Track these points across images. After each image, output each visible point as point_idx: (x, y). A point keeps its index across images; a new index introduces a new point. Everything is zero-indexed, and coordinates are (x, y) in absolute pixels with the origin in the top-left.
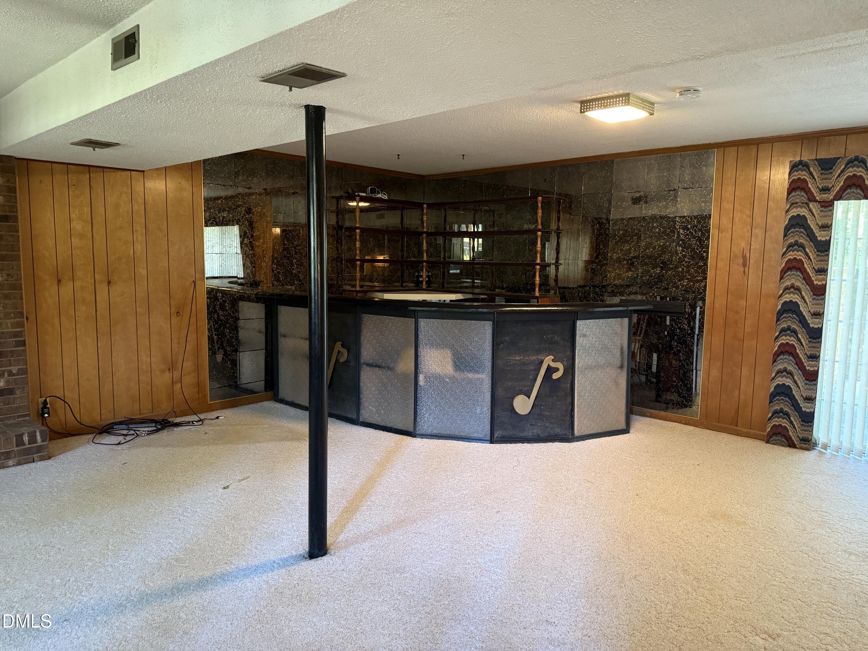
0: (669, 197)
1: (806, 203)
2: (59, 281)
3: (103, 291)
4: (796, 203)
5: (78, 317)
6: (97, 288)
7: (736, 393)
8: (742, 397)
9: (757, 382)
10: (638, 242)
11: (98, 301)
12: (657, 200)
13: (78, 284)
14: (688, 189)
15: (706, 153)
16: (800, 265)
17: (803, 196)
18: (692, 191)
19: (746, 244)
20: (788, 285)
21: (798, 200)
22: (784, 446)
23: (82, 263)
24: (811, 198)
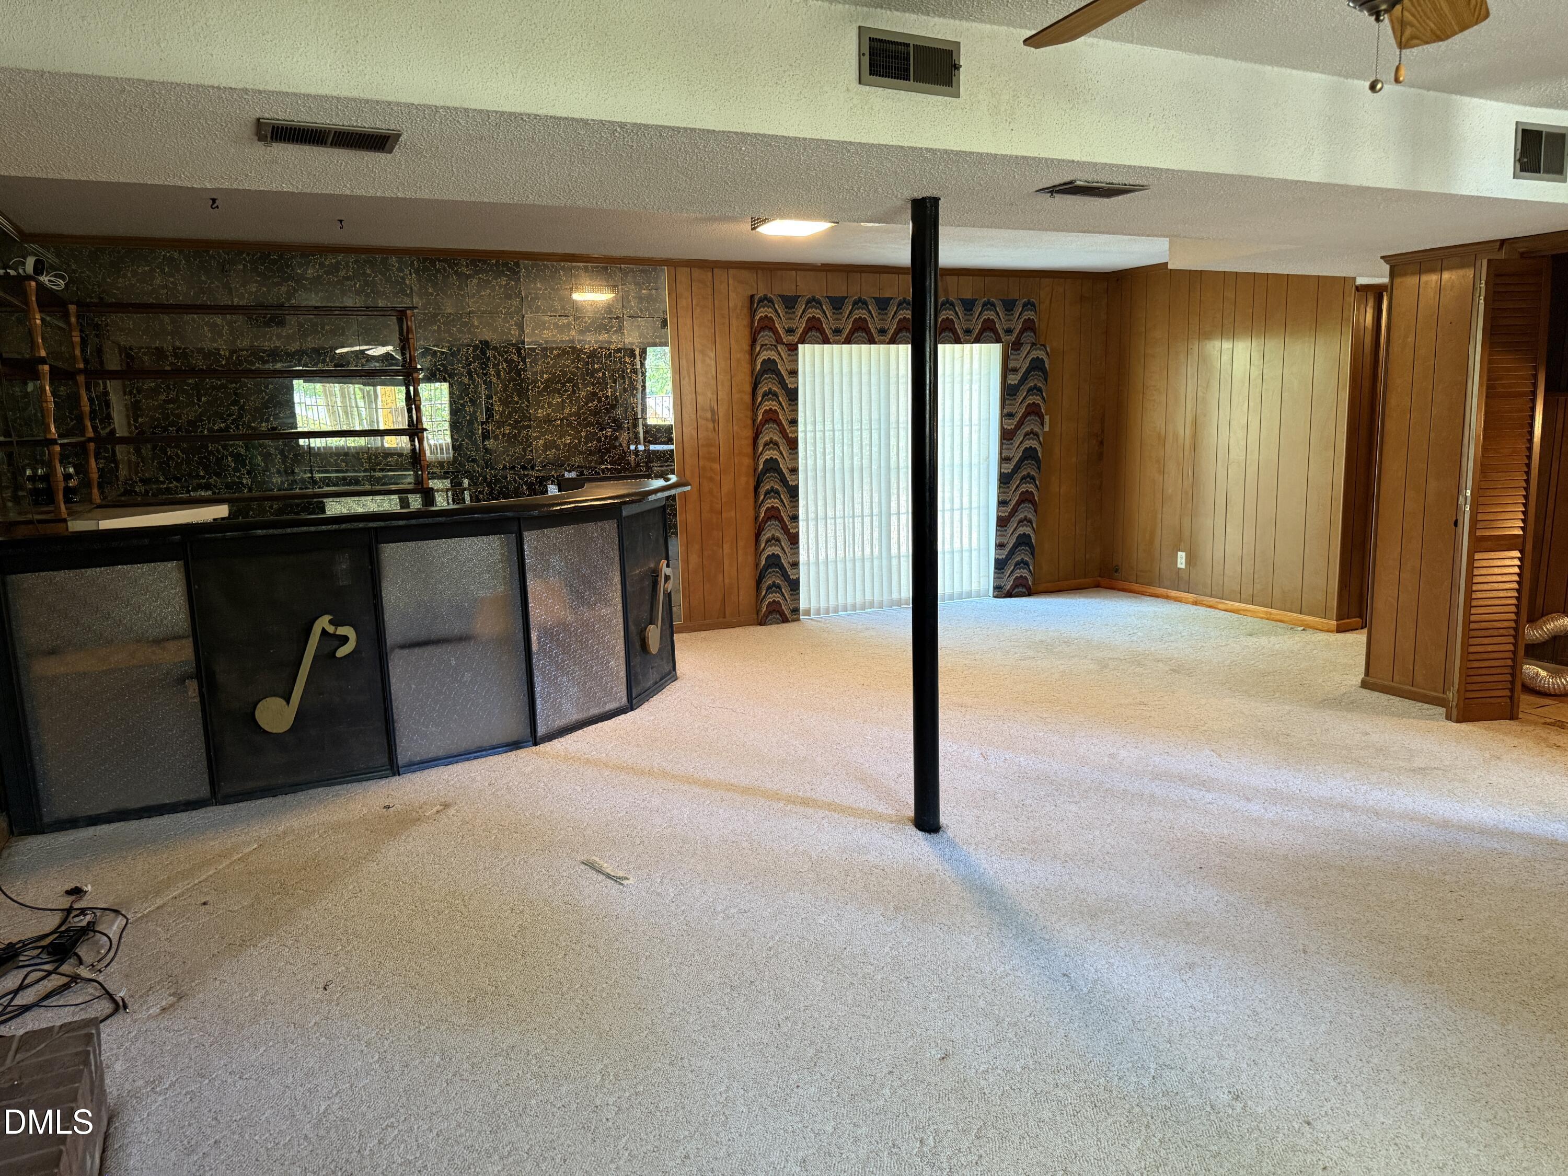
0: (612, 327)
1: (775, 346)
4: (766, 345)
7: (721, 578)
8: (727, 581)
9: (740, 559)
10: (574, 392)
12: (595, 330)
14: (636, 317)
15: (655, 270)
16: (774, 417)
17: (771, 337)
18: (641, 321)
19: (712, 394)
20: (767, 441)
21: (767, 342)
22: (778, 623)
24: (779, 341)
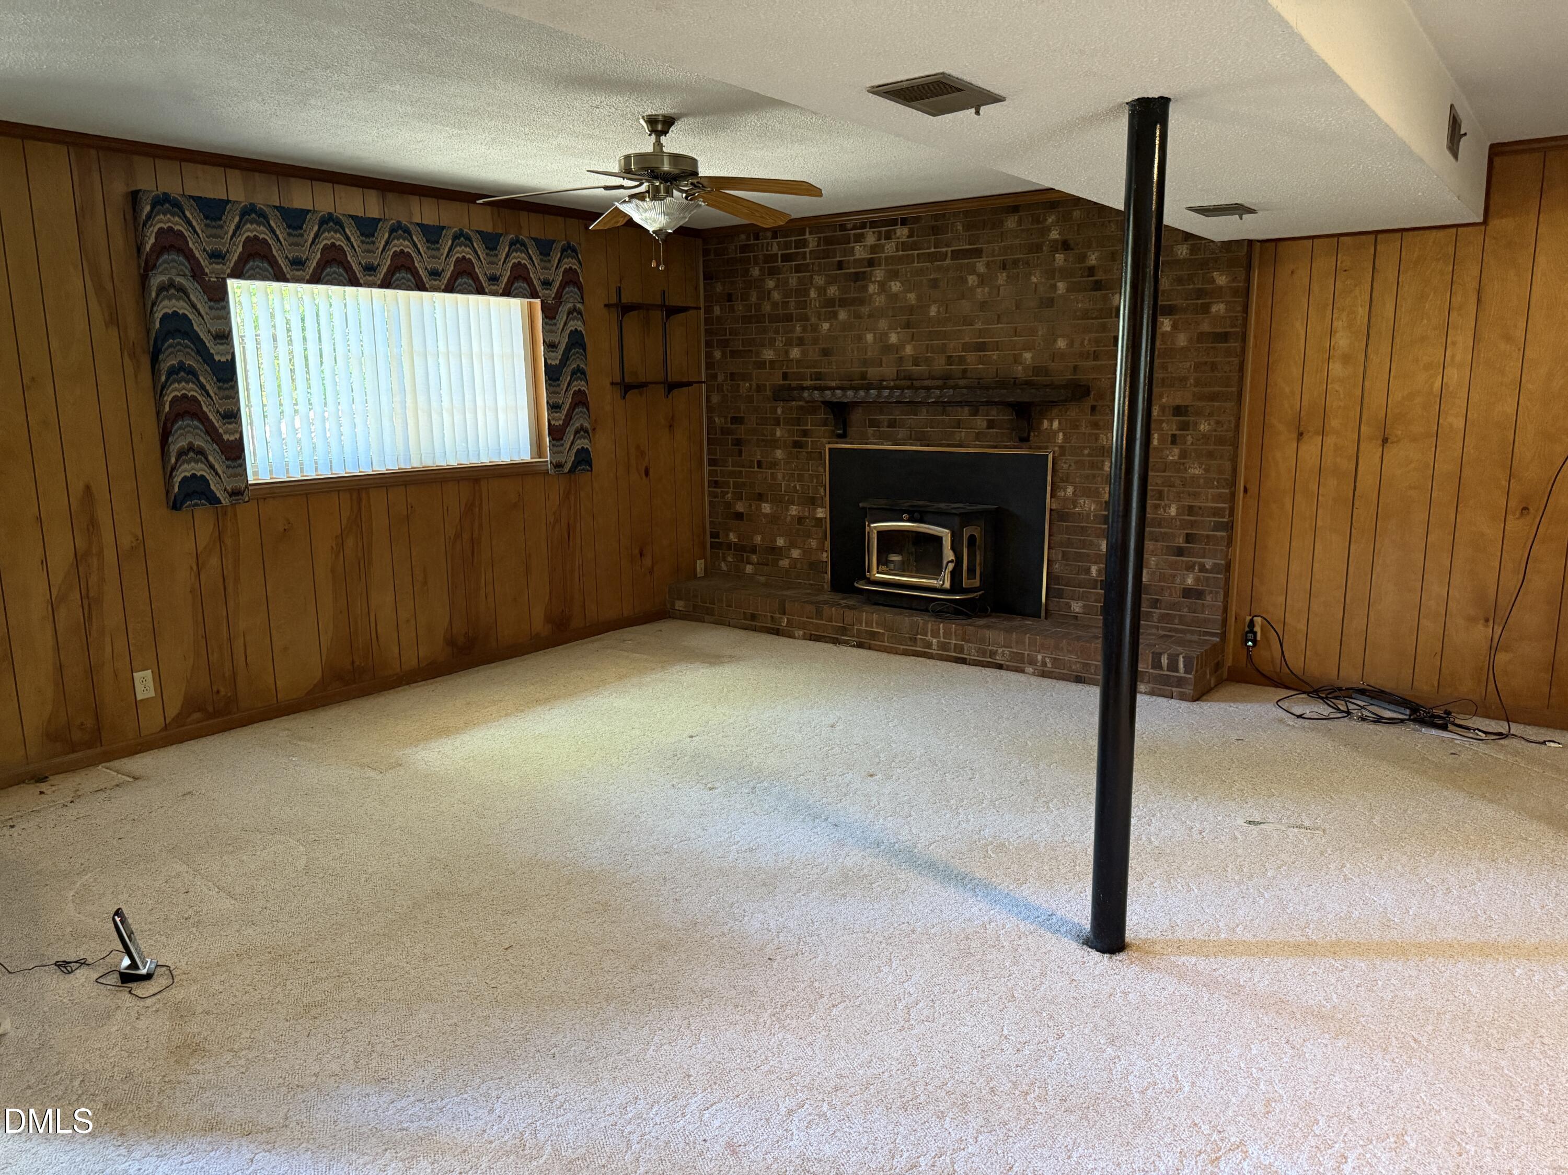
2: (1301, 434)
3: (1371, 453)
5: (1323, 495)
6: (1362, 448)
11: (1360, 473)
13: (1330, 440)
23: (1342, 404)
